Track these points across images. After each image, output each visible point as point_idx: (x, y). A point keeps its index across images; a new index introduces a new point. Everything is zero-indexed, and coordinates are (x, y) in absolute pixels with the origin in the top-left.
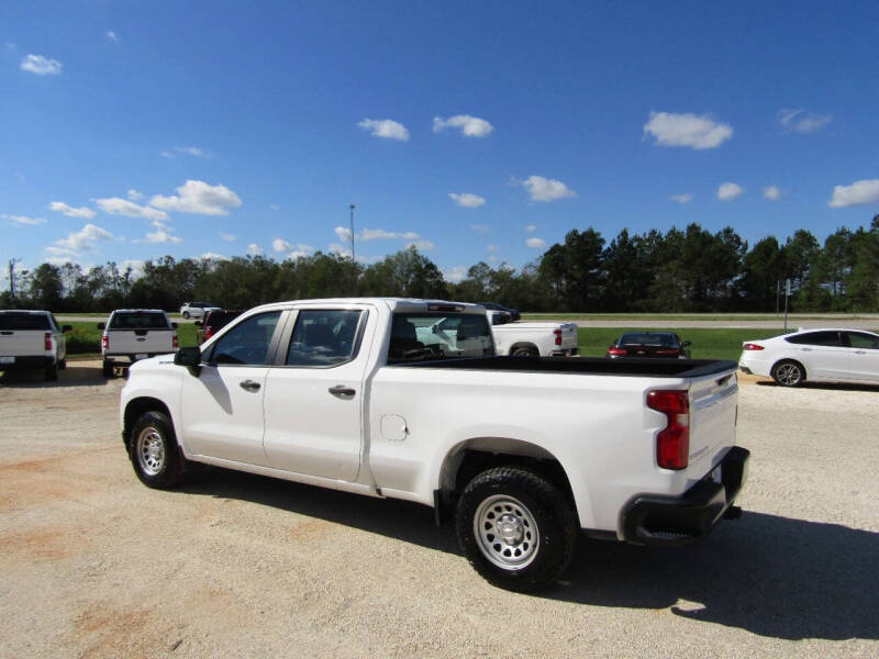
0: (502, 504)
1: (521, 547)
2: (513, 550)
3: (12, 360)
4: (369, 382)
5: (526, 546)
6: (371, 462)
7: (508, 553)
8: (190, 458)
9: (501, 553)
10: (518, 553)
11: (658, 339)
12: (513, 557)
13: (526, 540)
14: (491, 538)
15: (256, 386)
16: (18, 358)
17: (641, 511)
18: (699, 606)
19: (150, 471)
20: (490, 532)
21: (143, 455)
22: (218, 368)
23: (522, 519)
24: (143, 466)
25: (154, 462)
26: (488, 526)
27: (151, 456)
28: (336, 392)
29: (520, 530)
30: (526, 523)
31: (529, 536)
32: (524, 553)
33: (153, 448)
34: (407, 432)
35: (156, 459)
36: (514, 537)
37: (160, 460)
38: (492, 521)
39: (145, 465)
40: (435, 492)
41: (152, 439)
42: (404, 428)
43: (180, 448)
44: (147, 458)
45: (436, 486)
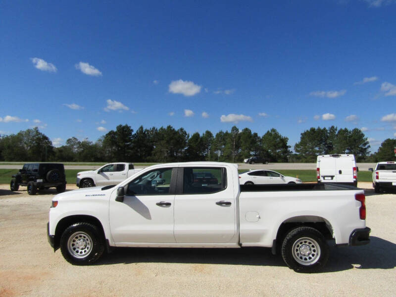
0: (303, 241)
1: (311, 256)
2: (307, 258)
4: (238, 199)
5: (313, 255)
7: (306, 259)
8: (114, 245)
9: (303, 260)
13: (313, 253)
14: (298, 254)
15: (168, 204)
18: (359, 266)
20: (298, 252)
21: (72, 248)
22: (137, 197)
23: (311, 245)
24: (72, 254)
25: (80, 251)
26: (297, 250)
27: (78, 248)
28: (220, 203)
29: (310, 250)
30: (313, 246)
31: (314, 251)
32: (313, 258)
33: (80, 243)
34: (259, 218)
35: (82, 249)
36: (308, 253)
37: (86, 249)
38: (298, 248)
39: (73, 253)
40: (274, 241)
41: (79, 238)
42: (258, 216)
43: (108, 240)
44: (74, 249)
45: (275, 238)
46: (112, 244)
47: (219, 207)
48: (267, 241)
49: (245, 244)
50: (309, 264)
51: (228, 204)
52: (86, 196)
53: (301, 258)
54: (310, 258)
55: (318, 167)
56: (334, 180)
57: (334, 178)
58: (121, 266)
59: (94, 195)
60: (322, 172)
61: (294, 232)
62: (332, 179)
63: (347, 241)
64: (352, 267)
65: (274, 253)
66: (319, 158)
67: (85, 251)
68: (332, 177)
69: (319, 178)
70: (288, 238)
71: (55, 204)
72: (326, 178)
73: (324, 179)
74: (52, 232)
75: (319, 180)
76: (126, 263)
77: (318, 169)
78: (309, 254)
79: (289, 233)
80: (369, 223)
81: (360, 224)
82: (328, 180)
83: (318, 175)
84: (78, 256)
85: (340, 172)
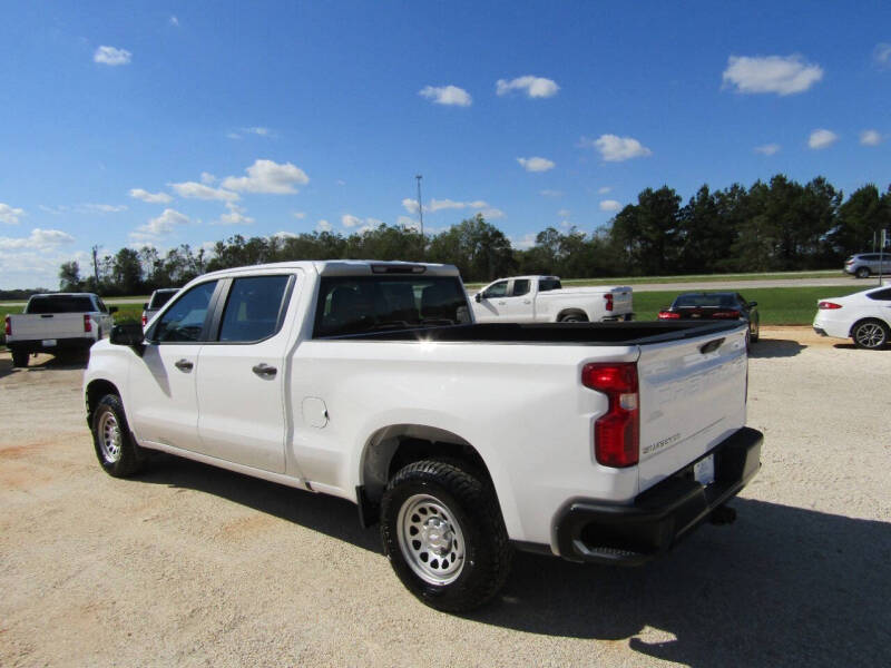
0: (427, 505)
1: (448, 558)
2: (441, 561)
3: (54, 343)
4: (289, 359)
5: (453, 557)
6: (296, 451)
7: (435, 564)
8: (143, 445)
9: (428, 564)
10: (445, 565)
11: (718, 300)
12: (440, 569)
13: (453, 550)
14: (417, 545)
15: (189, 366)
16: (59, 341)
17: (578, 520)
19: (111, 458)
20: (416, 537)
21: (105, 441)
23: (448, 523)
24: (105, 453)
25: (114, 449)
26: (414, 530)
27: (111, 442)
28: (261, 371)
29: (446, 537)
30: (452, 529)
31: (456, 545)
32: (450, 566)
33: (113, 434)
34: (326, 414)
36: (440, 545)
38: (417, 525)
40: (358, 488)
41: (112, 424)
42: (323, 412)
43: (132, 433)
44: (108, 444)
45: (357, 481)
46: (139, 441)
47: (256, 377)
48: (347, 486)
49: (319, 486)
50: (437, 582)
51: (272, 372)
53: (424, 558)
78: (444, 550)
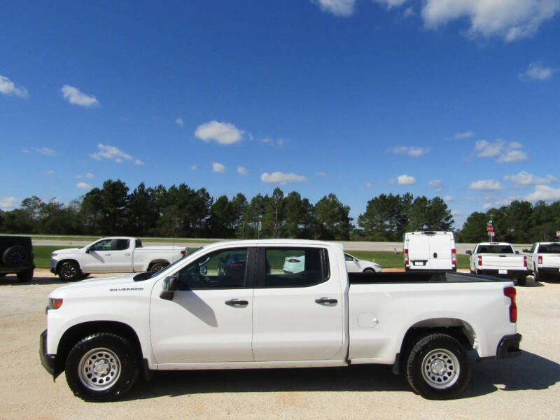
0: (436, 354)
1: (446, 375)
2: (442, 378)
4: (346, 294)
5: (450, 374)
7: (439, 380)
8: (156, 368)
9: (437, 381)
12: (443, 381)
13: (449, 370)
14: (430, 373)
15: (244, 303)
20: (429, 370)
21: (86, 374)
22: (194, 291)
23: (446, 360)
24: (85, 384)
25: (99, 379)
26: (428, 367)
27: (96, 373)
28: (321, 301)
29: (445, 366)
30: (449, 361)
31: (451, 368)
32: (449, 378)
33: (100, 367)
34: (377, 322)
35: (103, 375)
36: (442, 370)
37: (109, 375)
38: (429, 365)
39: (87, 382)
40: (398, 355)
41: (98, 358)
42: (375, 320)
43: (146, 360)
44: (90, 376)
45: (399, 351)
46: (152, 366)
48: (388, 356)
49: (355, 360)
50: (444, 387)
51: (334, 302)
52: (111, 290)
53: (433, 378)
54: (445, 378)
55: (405, 248)
56: (428, 266)
57: (427, 263)
58: (166, 400)
59: (124, 289)
60: (412, 255)
61: (424, 341)
62: (425, 264)
63: (494, 353)
64: (496, 389)
65: (396, 372)
66: (408, 235)
67: (108, 379)
68: (425, 262)
69: (407, 263)
70: (416, 351)
71: (56, 304)
72: (416, 263)
73: (414, 264)
74: (52, 349)
75: (407, 266)
76: (174, 395)
77: (407, 251)
78: (444, 372)
79: (418, 344)
80: (520, 327)
81: (509, 330)
82: (419, 266)
83: (406, 259)
84: (95, 387)
85: (435, 255)
